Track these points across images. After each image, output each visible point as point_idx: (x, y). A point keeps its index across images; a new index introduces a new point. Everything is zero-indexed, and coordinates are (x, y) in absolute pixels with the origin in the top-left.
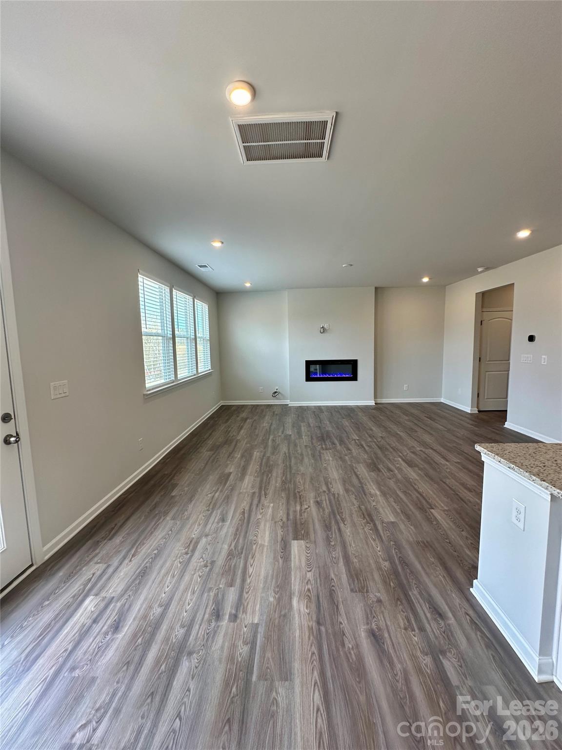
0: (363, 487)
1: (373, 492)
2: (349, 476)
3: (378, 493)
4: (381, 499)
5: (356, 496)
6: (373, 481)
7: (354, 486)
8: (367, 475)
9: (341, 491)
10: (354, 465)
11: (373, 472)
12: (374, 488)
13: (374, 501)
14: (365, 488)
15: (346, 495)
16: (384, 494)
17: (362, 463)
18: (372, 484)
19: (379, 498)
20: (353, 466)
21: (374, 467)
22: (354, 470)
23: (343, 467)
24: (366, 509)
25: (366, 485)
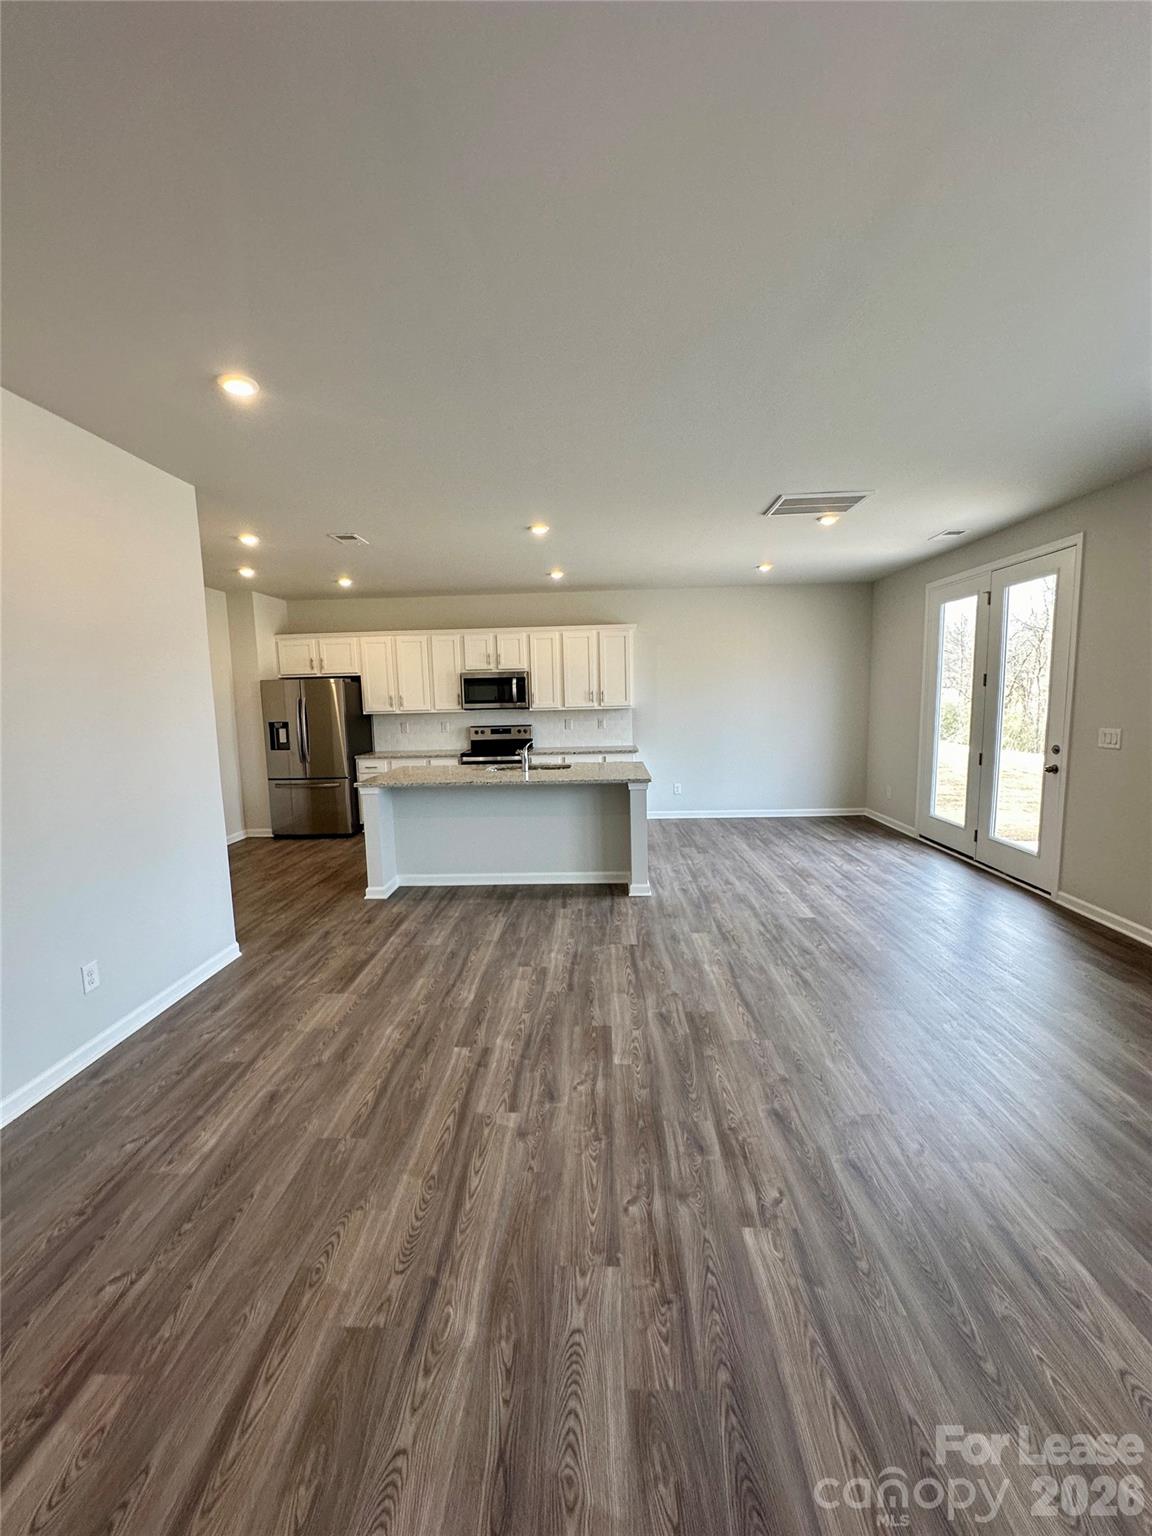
0: (734, 977)
1: (715, 969)
2: (763, 1003)
3: (706, 967)
4: (704, 957)
5: (746, 963)
6: (712, 988)
7: (751, 979)
8: (723, 1005)
9: (773, 970)
10: (754, 1036)
11: (707, 1013)
12: (712, 976)
13: (717, 954)
14: (729, 974)
15: (764, 964)
16: (696, 964)
17: (732, 1043)
18: (714, 983)
19: (706, 960)
20: (757, 1033)
21: (702, 1029)
22: (754, 1019)
23: (783, 1028)
24: (730, 946)
25: (727, 981)
